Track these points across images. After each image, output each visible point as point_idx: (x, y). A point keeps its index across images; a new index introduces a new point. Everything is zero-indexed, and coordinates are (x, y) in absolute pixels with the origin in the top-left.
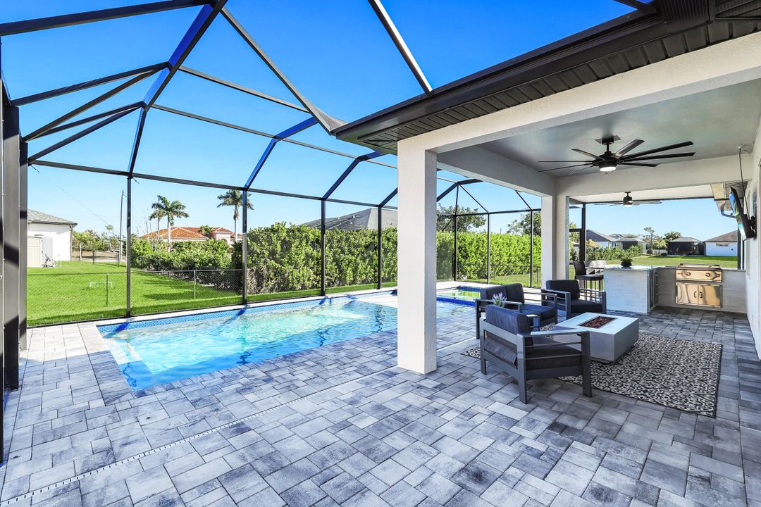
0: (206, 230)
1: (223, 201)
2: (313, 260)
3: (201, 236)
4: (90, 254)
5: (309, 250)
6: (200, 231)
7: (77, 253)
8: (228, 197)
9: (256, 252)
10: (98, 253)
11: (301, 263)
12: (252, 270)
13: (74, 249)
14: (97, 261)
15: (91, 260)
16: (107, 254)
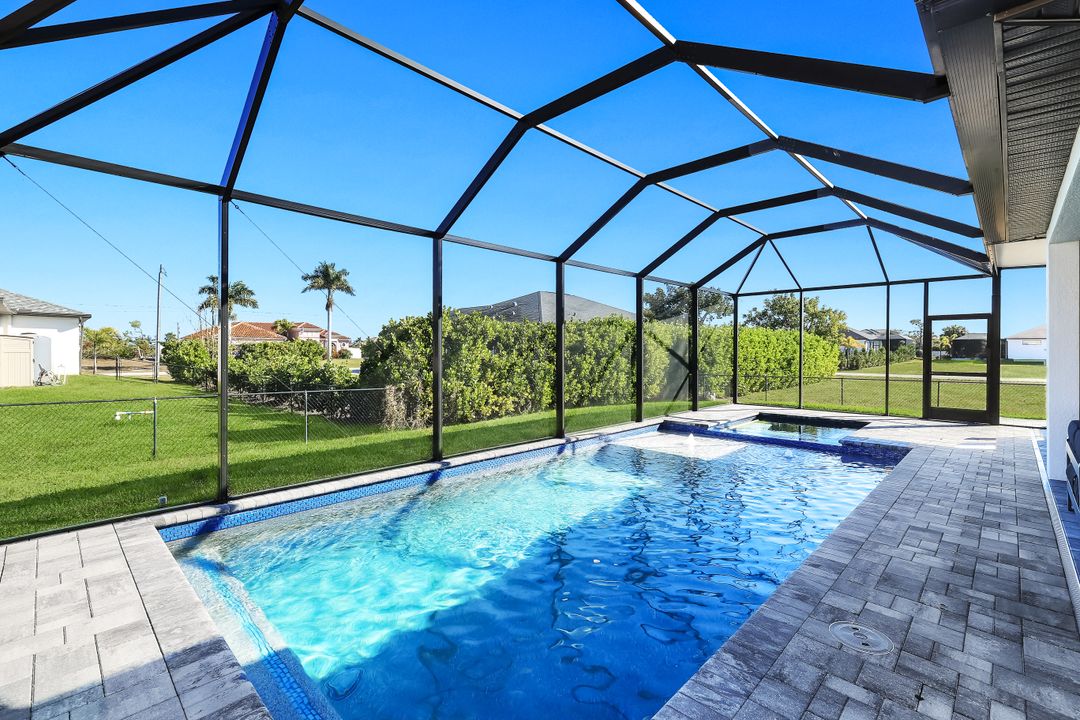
0: (283, 326)
1: (309, 282)
2: (493, 371)
3: (276, 335)
4: (112, 363)
5: (486, 354)
6: (274, 328)
7: (88, 363)
8: (318, 277)
9: (406, 359)
10: (123, 362)
11: (476, 375)
12: (399, 390)
13: (86, 355)
14: (123, 374)
15: (112, 374)
16: (134, 362)
